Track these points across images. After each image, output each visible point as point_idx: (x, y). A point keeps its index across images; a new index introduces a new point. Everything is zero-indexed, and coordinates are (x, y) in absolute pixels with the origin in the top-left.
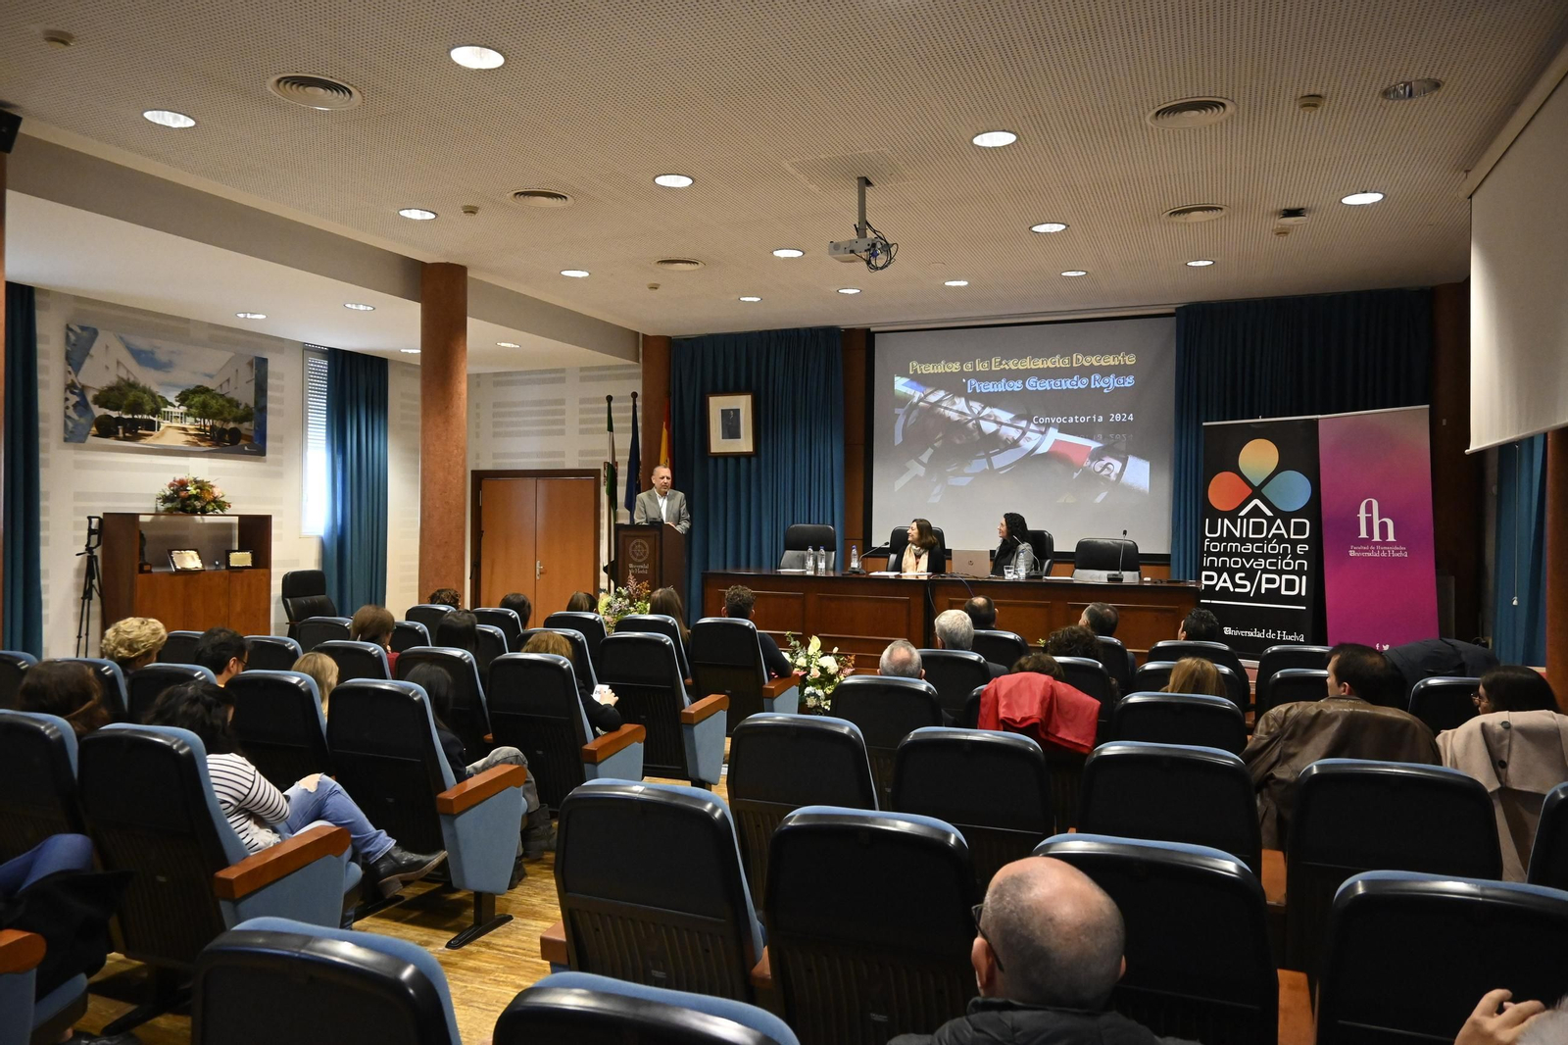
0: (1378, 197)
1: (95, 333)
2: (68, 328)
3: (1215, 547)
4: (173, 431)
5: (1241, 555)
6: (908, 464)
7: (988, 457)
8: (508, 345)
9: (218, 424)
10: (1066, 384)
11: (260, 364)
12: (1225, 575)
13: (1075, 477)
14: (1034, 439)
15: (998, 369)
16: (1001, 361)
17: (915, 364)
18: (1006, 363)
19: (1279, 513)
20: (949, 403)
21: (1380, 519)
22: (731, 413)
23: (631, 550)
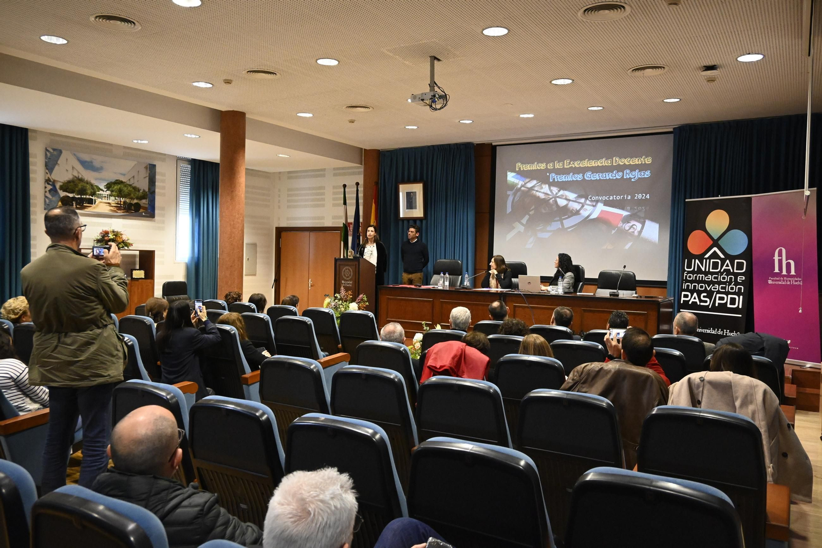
0: (760, 57)
1: (60, 152)
2: (47, 150)
3: (690, 277)
4: (103, 203)
5: (705, 282)
6: (514, 225)
7: (561, 221)
8: (284, 156)
9: (128, 201)
10: (609, 176)
11: (152, 168)
12: (695, 295)
13: (612, 233)
14: (588, 209)
15: (568, 167)
16: (570, 162)
17: (519, 165)
18: (573, 164)
19: (728, 256)
20: (539, 188)
21: (786, 260)
22: (411, 194)
23: (343, 273)
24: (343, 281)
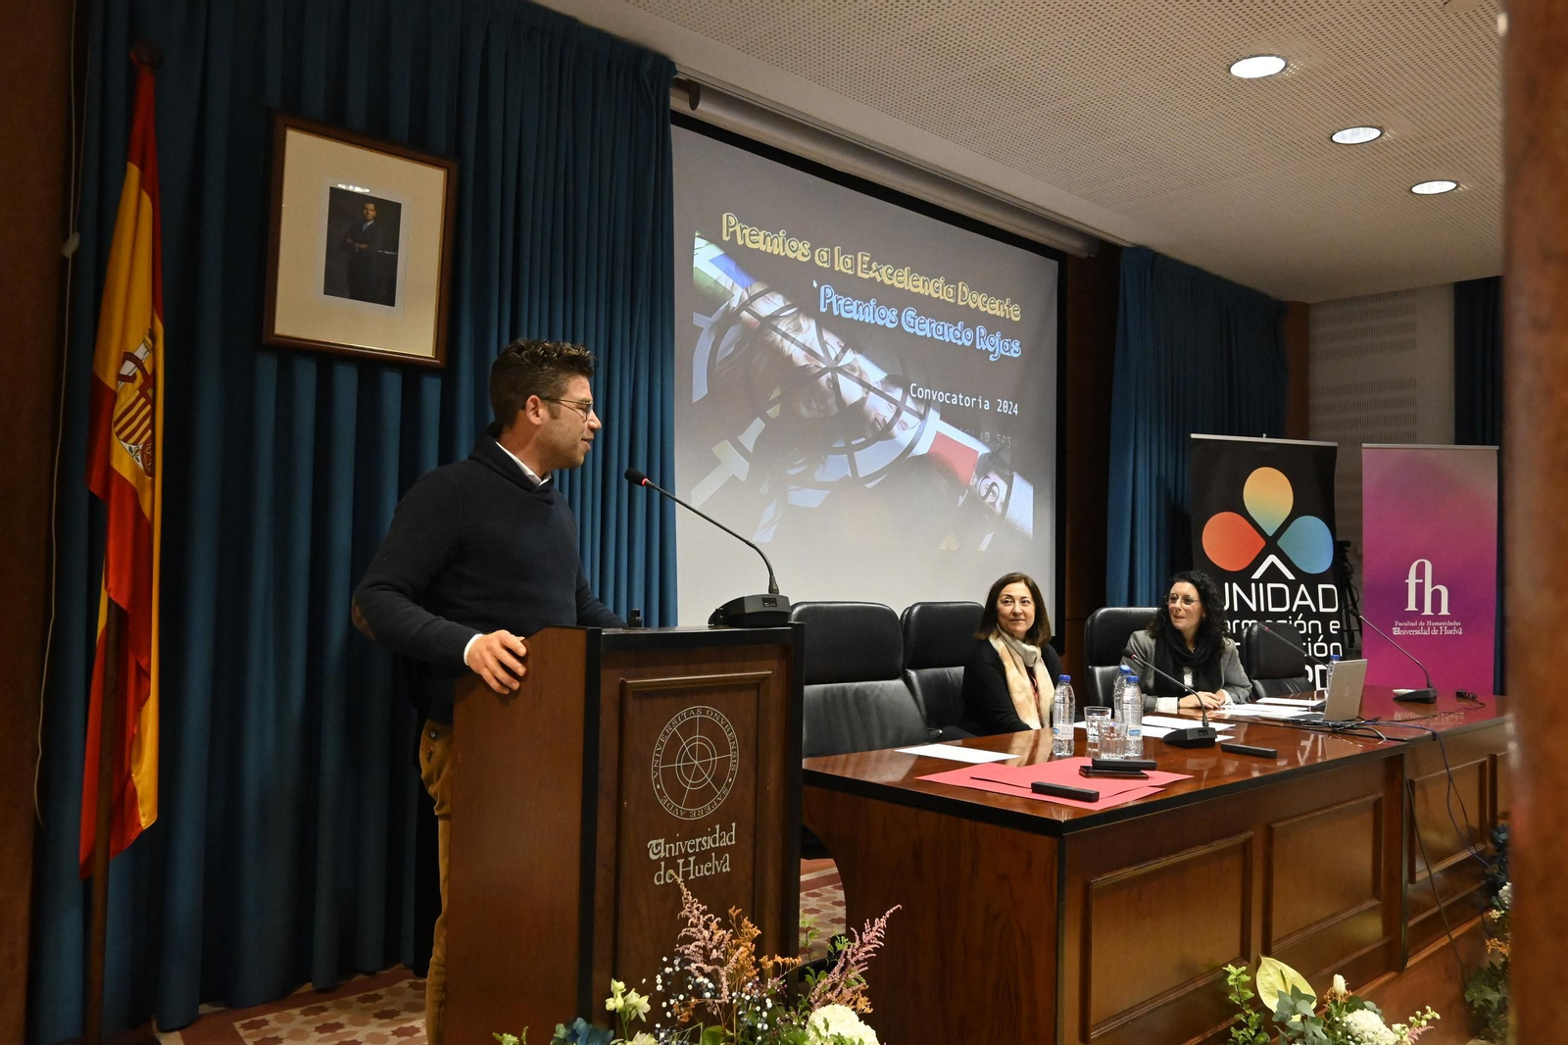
10: (949, 334)
13: (959, 505)
14: (910, 426)
15: (867, 276)
16: (870, 263)
17: (732, 220)
18: (878, 270)
19: (1302, 577)
20: (791, 326)
21: (1433, 585)
22: (365, 211)
23: (658, 764)
24: (660, 841)
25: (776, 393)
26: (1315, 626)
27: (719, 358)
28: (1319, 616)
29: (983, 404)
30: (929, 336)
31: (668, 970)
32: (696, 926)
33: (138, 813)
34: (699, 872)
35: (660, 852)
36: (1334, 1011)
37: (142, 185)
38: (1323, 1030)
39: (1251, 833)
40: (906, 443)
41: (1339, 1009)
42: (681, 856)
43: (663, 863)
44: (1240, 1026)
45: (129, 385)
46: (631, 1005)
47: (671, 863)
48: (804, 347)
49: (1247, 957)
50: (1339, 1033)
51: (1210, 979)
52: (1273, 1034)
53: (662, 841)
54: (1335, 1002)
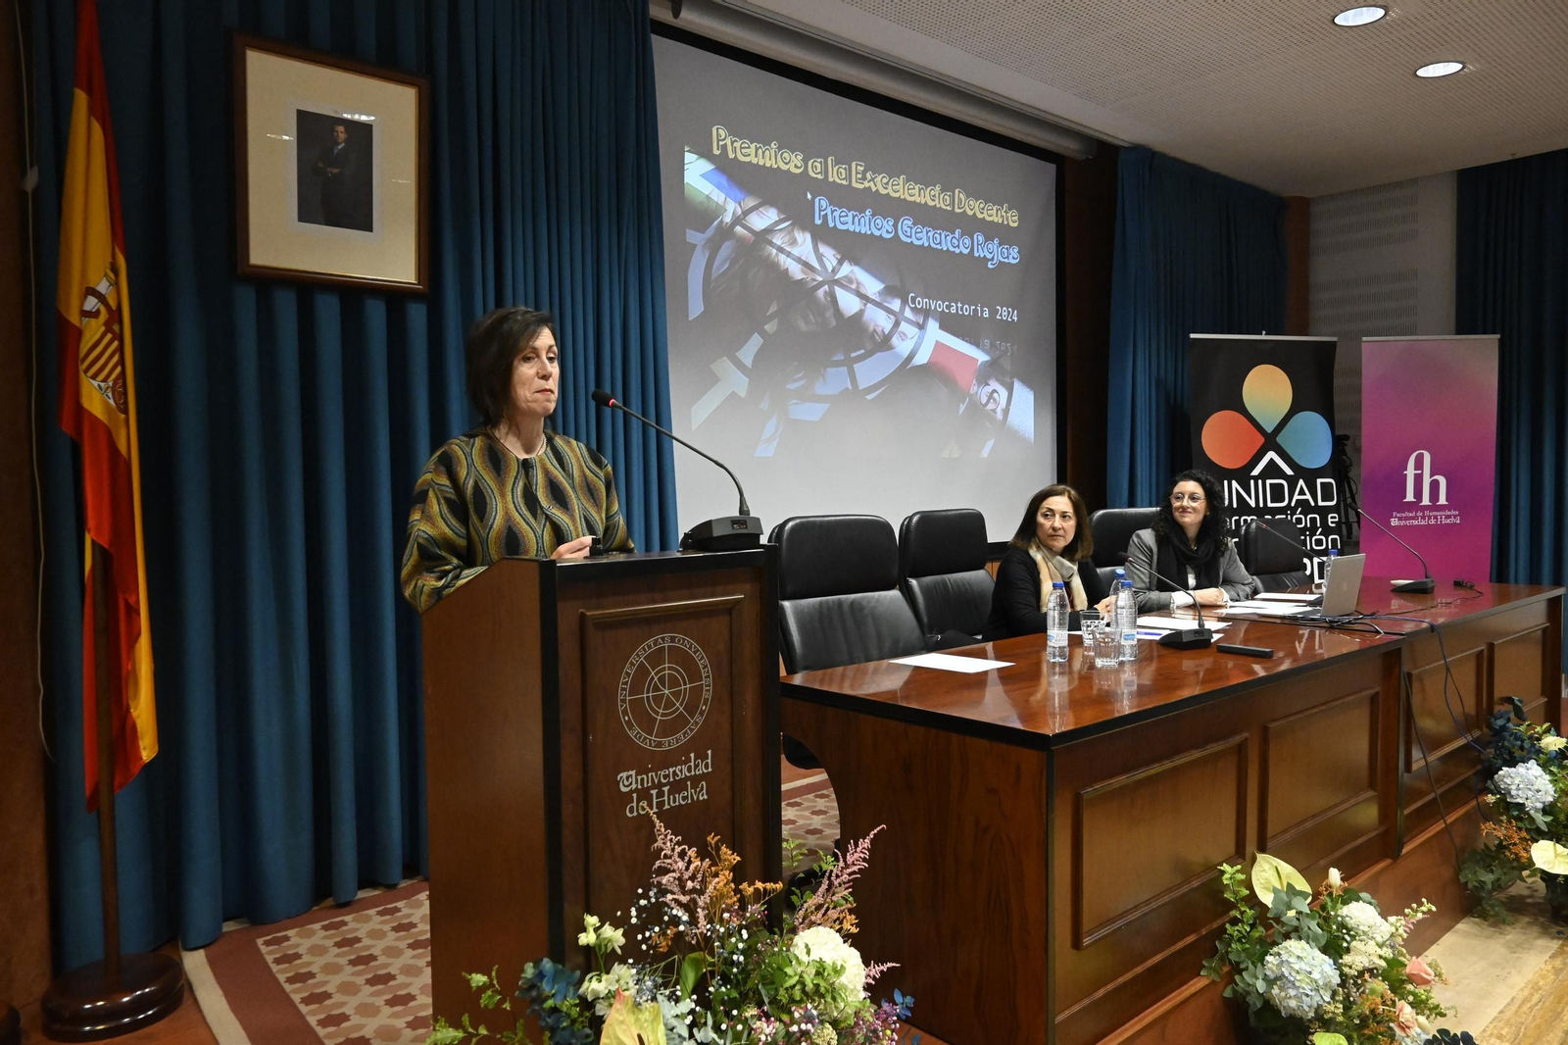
6: (719, 366)
10: (946, 242)
13: (960, 412)
14: (909, 337)
15: (861, 187)
16: (864, 173)
17: (722, 133)
18: (872, 180)
19: (1301, 472)
20: (786, 239)
21: (1431, 476)
22: (335, 134)
23: (625, 695)
24: (630, 773)
25: (773, 308)
26: (1313, 520)
27: (714, 276)
28: (1317, 509)
29: (982, 311)
30: (926, 245)
31: (643, 902)
32: (670, 858)
33: (139, 747)
34: (674, 802)
35: (631, 784)
36: (1330, 904)
37: (92, 111)
38: (1318, 925)
39: (1245, 735)
40: (906, 354)
41: (1334, 902)
42: (654, 786)
43: (635, 795)
44: (1235, 922)
45: (93, 321)
46: (605, 939)
47: (644, 794)
48: (799, 260)
49: (1242, 856)
50: (1334, 927)
51: (1205, 878)
52: (1268, 927)
53: (633, 773)
54: (1330, 895)
